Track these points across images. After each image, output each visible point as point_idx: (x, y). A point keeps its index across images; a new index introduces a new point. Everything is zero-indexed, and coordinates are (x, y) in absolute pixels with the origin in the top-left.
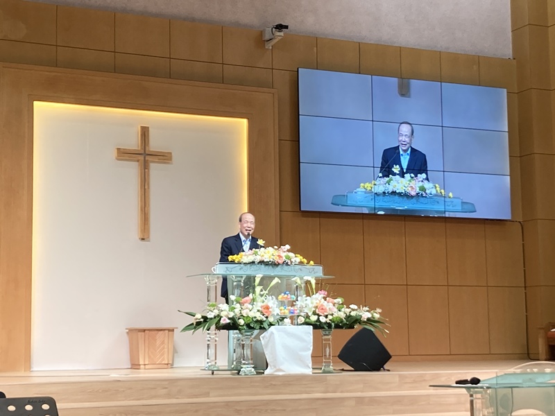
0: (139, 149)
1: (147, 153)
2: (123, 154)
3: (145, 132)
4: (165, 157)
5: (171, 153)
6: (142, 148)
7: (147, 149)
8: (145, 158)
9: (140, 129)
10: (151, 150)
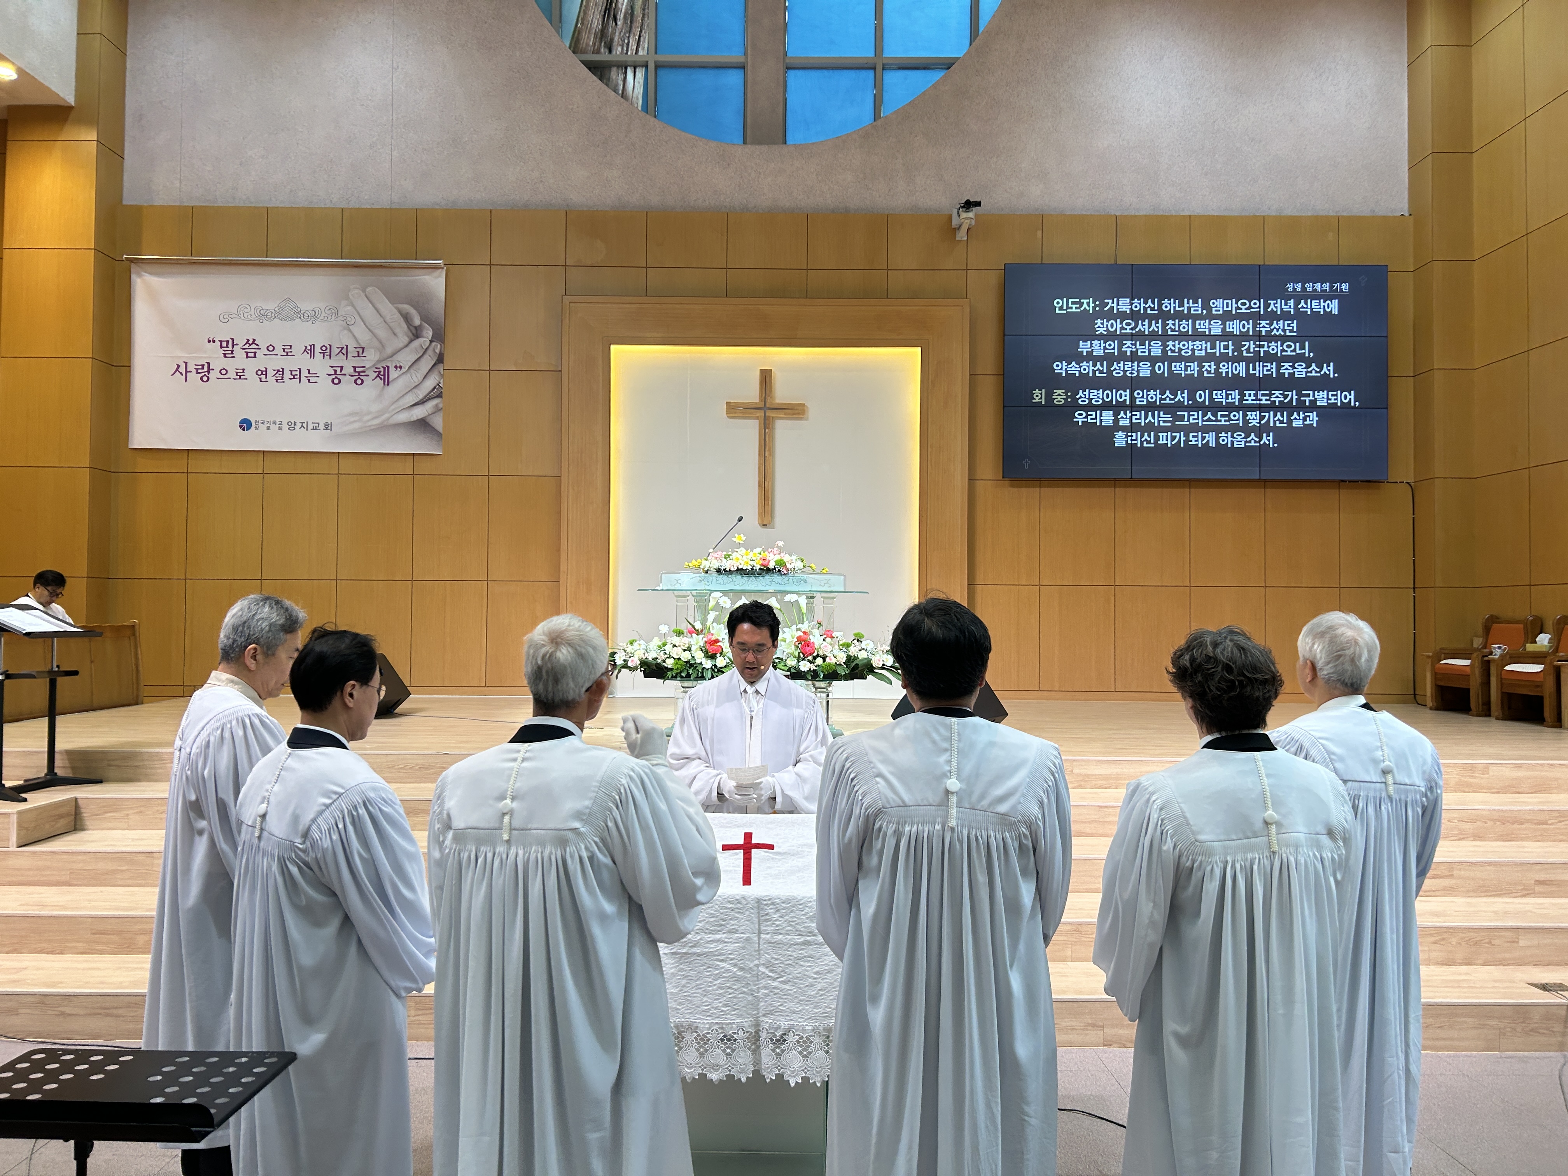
0: (758, 401)
1: (768, 406)
2: (734, 410)
3: (766, 377)
4: (795, 411)
5: (803, 405)
6: (761, 400)
7: (768, 401)
8: (765, 413)
9: (758, 373)
10: (778, 401)
